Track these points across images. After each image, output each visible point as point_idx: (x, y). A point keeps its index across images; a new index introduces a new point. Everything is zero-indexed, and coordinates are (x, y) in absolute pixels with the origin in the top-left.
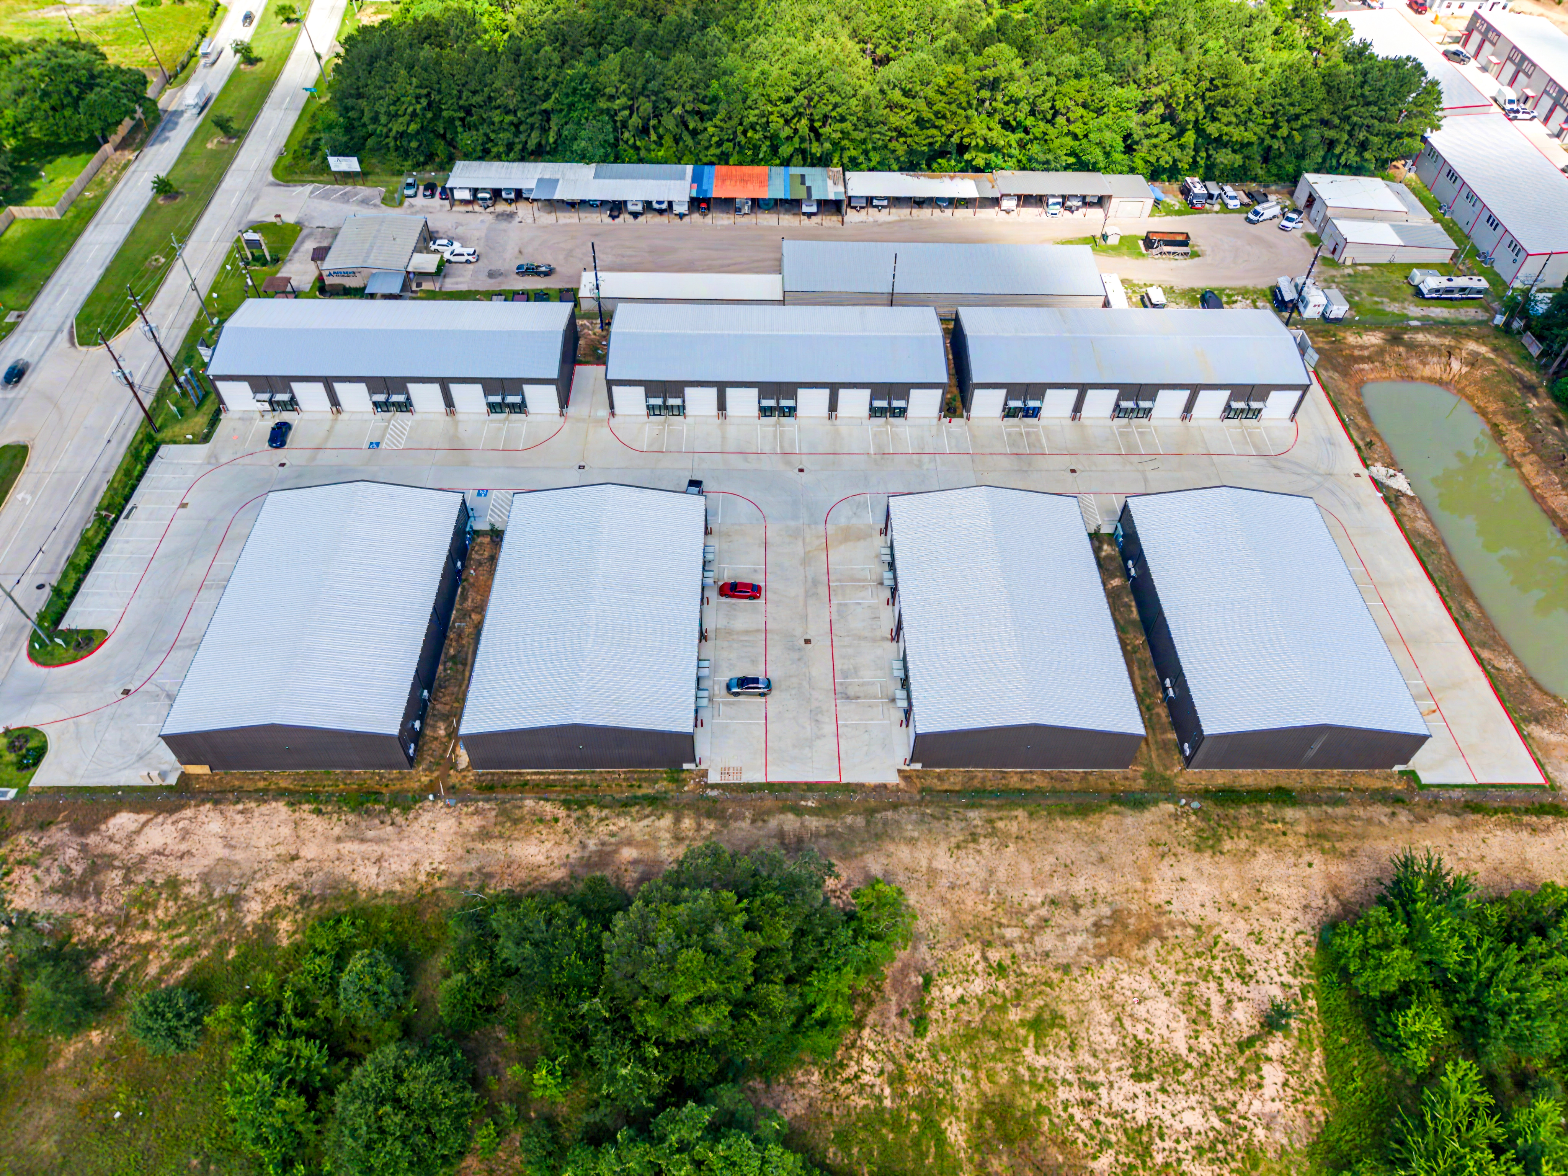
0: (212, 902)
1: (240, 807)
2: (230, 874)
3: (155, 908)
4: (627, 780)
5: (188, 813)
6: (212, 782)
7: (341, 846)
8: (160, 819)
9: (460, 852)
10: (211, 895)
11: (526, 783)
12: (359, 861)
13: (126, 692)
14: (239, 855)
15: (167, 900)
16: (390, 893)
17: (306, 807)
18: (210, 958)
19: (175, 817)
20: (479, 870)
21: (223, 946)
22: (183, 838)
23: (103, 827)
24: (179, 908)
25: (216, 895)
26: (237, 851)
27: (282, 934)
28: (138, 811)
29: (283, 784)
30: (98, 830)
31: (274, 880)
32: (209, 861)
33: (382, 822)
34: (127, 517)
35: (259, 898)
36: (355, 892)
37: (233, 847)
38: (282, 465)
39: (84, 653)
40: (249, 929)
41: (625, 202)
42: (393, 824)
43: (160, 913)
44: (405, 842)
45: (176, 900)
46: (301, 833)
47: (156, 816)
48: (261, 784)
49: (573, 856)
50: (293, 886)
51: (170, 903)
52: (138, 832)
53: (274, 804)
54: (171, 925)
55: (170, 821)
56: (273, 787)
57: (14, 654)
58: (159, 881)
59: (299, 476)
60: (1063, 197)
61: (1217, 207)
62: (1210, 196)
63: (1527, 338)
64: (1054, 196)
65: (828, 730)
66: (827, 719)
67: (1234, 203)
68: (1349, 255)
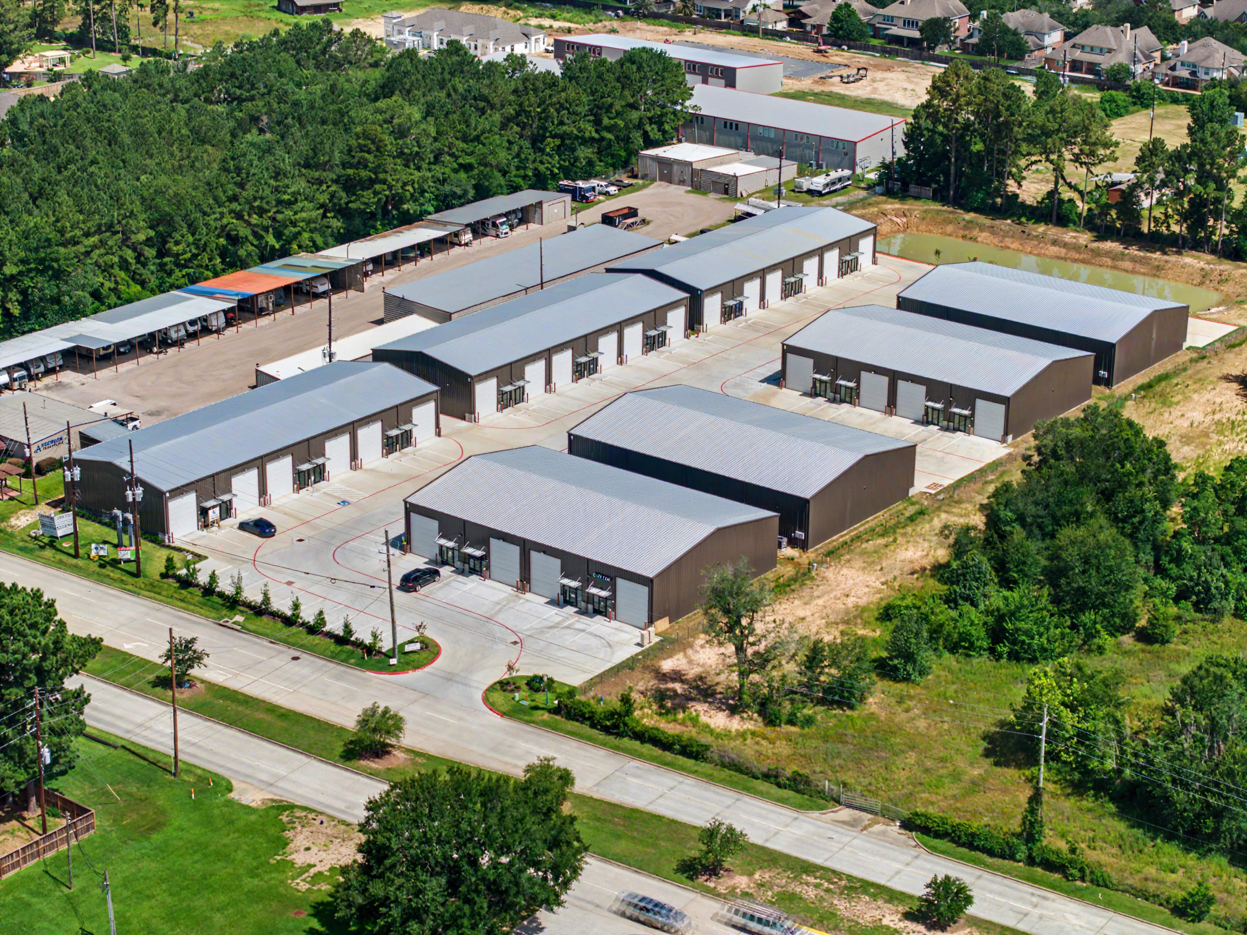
4: (890, 515)
5: (699, 642)
6: (678, 630)
7: (814, 604)
8: (690, 651)
11: (844, 543)
12: (838, 601)
13: (515, 643)
16: (881, 598)
19: (696, 646)
20: (901, 571)
31: (814, 629)
33: (812, 588)
42: (818, 586)
44: (842, 585)
50: (829, 624)
55: (698, 649)
59: (332, 537)
60: (506, 215)
61: (601, 198)
62: (593, 189)
63: (913, 189)
64: (500, 216)
65: (940, 455)
66: (930, 452)
67: (612, 189)
68: (742, 188)
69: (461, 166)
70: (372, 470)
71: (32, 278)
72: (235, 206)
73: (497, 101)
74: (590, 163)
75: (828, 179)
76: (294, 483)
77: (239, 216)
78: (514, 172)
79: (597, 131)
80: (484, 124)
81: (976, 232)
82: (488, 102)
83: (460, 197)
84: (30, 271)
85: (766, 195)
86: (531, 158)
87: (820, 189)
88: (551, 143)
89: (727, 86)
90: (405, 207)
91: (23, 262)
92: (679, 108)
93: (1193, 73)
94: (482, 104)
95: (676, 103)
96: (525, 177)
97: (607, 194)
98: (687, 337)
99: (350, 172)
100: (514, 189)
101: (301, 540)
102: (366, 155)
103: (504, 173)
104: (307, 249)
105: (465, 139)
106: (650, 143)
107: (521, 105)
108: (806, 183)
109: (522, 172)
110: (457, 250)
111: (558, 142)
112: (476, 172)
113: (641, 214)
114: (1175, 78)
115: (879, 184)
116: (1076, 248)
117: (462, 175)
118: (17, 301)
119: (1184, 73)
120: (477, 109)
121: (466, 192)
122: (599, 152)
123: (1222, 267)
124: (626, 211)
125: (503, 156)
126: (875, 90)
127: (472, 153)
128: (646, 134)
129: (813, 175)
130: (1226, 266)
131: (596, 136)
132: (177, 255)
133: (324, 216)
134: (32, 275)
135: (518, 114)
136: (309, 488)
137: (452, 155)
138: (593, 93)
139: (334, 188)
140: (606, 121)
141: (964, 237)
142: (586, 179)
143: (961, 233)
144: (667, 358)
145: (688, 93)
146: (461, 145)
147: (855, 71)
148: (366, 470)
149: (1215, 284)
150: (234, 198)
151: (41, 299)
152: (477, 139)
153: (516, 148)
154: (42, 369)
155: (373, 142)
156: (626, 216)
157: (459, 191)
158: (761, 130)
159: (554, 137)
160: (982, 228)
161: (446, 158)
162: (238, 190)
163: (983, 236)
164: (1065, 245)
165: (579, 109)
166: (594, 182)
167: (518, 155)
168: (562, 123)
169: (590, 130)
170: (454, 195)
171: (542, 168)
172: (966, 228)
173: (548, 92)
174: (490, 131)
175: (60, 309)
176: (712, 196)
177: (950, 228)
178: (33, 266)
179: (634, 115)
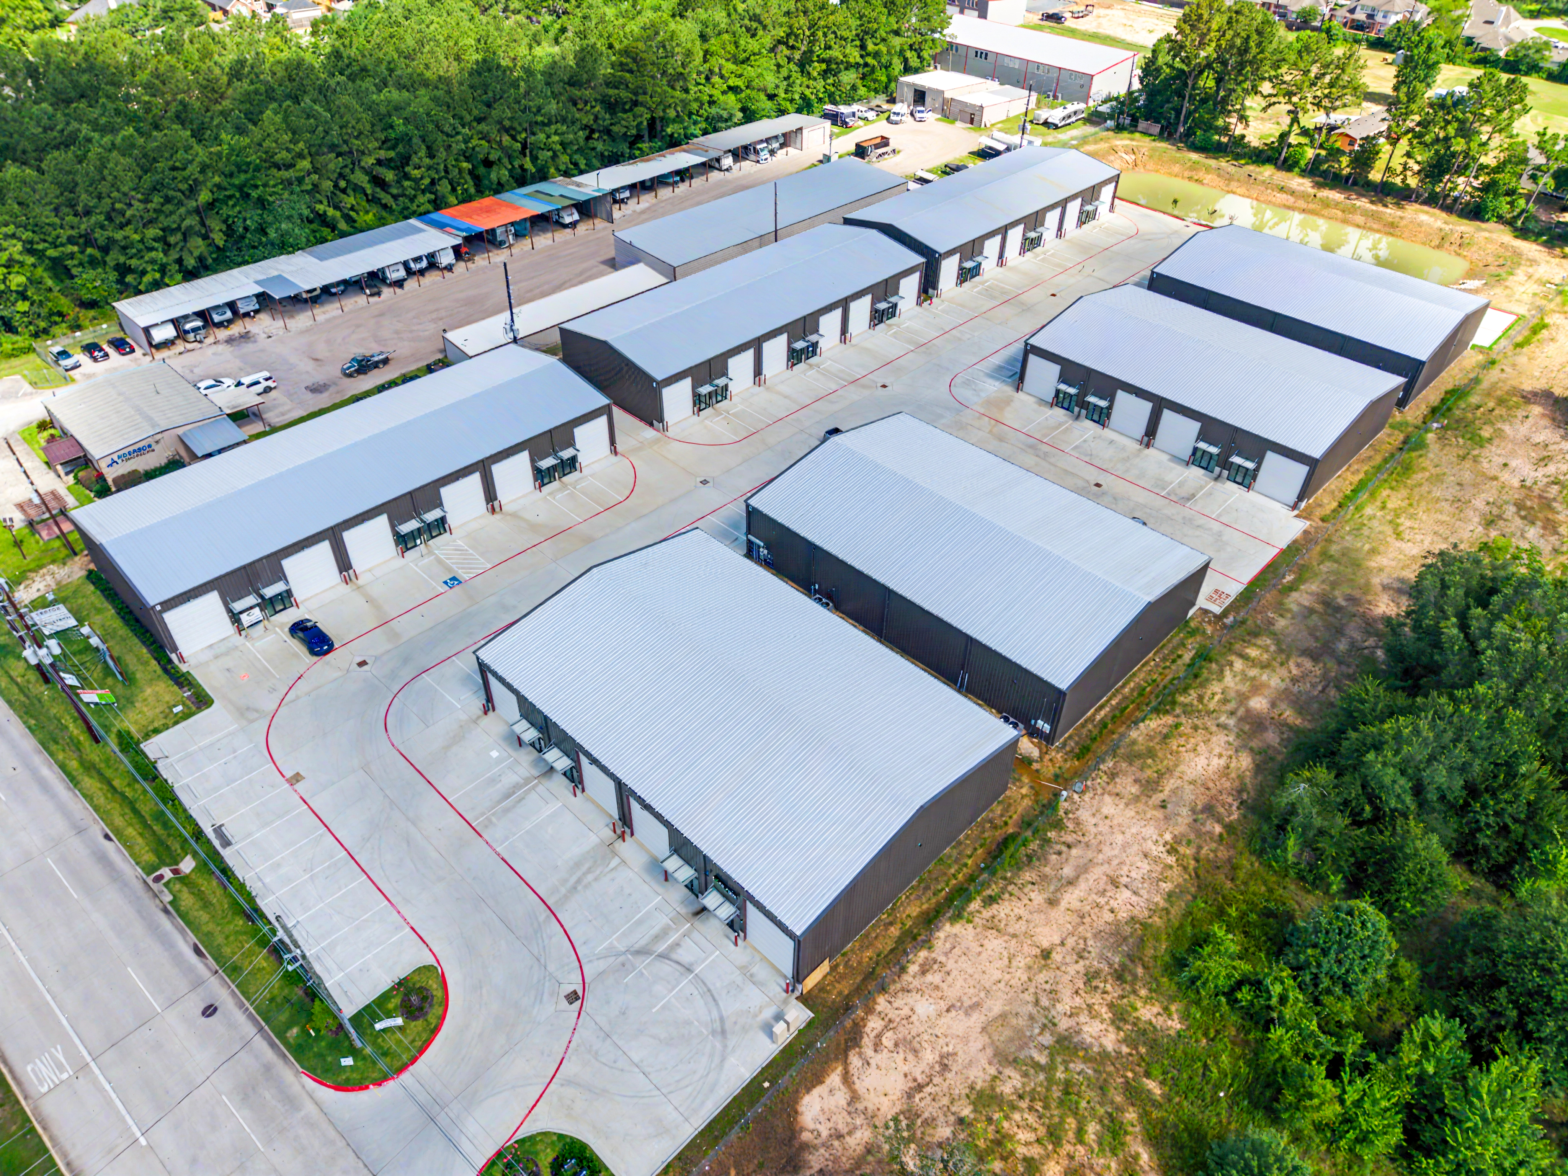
0: (1049, 1069)
1: (913, 969)
2: (1019, 1031)
3: (1010, 1137)
4: (1164, 659)
5: (874, 1024)
6: (843, 977)
7: (1063, 904)
8: (855, 1061)
9: (1159, 814)
10: (1037, 1066)
11: (1103, 724)
12: (1102, 901)
13: (573, 997)
14: (996, 1007)
15: (1007, 1117)
16: (1170, 896)
17: (975, 905)
18: (1144, 1115)
19: (867, 1042)
20: (1193, 811)
21: (1133, 1093)
22: (915, 1052)
23: (806, 1136)
24: (1031, 1109)
25: (1043, 1059)
26: (989, 1003)
27: (1159, 1022)
28: (818, 1079)
29: (914, 910)
30: (805, 1147)
31: (1066, 993)
32: (978, 1042)
33: (1059, 853)
34: (226, 843)
35: (1083, 1018)
36: (1144, 926)
37: (976, 1006)
38: (362, 664)
39: (438, 1011)
40: (1125, 1050)
41: (382, 270)
42: (1069, 847)
43: (1023, 1136)
44: (1106, 849)
45: (1014, 1108)
46: (1011, 930)
47: (846, 1064)
48: (895, 931)
49: (1231, 739)
50: (1091, 977)
51: (1017, 1116)
52: (855, 1097)
53: (941, 934)
54: (1054, 1135)
55: (869, 1052)
56: (909, 923)
57: (310, 1108)
58: (966, 1112)
59: (406, 660)
60: (767, 140)
61: (861, 123)
62: (854, 114)
63: (1142, 125)
64: (762, 141)
65: (1216, 526)
66: (1202, 521)
67: (871, 115)
68: (988, 117)
69: (730, 88)
70: (513, 515)
72: (483, 127)
73: (768, 22)
74: (854, 88)
75: (1066, 112)
78: (783, 95)
79: (862, 56)
80: (753, 45)
81: (1201, 175)
82: (760, 22)
83: (726, 121)
85: (1008, 125)
86: (798, 82)
87: (1057, 122)
88: (816, 68)
89: (980, 16)
90: (669, 130)
92: (937, 35)
93: (1370, 16)
94: (755, 25)
95: (933, 31)
96: (792, 101)
97: (866, 119)
98: (919, 303)
99: (611, 92)
100: (782, 112)
102: (628, 75)
103: (771, 97)
104: (567, 174)
105: (735, 60)
106: (908, 70)
107: (791, 27)
108: (1044, 114)
109: (789, 96)
110: (715, 175)
111: (824, 66)
112: (743, 95)
113: (893, 144)
114: (1353, 20)
115: (1111, 117)
116: (1303, 196)
117: (731, 97)
119: (1360, 16)
120: (748, 30)
121: (731, 116)
122: (863, 77)
123: (1463, 228)
124: (878, 141)
125: (770, 80)
126: (1099, 25)
127: (740, 76)
128: (906, 60)
129: (1053, 107)
130: (1466, 227)
131: (861, 61)
132: (417, 180)
133: (588, 138)
136: (421, 547)
137: (722, 77)
138: (861, 18)
139: (597, 108)
140: (871, 47)
141: (1190, 179)
142: (847, 103)
143: (1187, 174)
144: (895, 336)
145: (945, 23)
146: (731, 66)
147: (1083, 8)
148: (506, 514)
149: (1455, 247)
152: (746, 60)
153: (784, 72)
154: (228, 315)
155: (635, 60)
156: (877, 146)
157: (725, 114)
158: (1006, 59)
159: (822, 61)
160: (1208, 169)
161: (716, 79)
163: (1208, 178)
164: (1293, 193)
165: (846, 34)
166: (855, 107)
167: (787, 78)
168: (828, 47)
169: (854, 55)
170: (720, 119)
171: (807, 92)
172: (1191, 169)
173: (817, 14)
174: (759, 53)
176: (959, 124)
177: (1176, 169)
179: (896, 42)
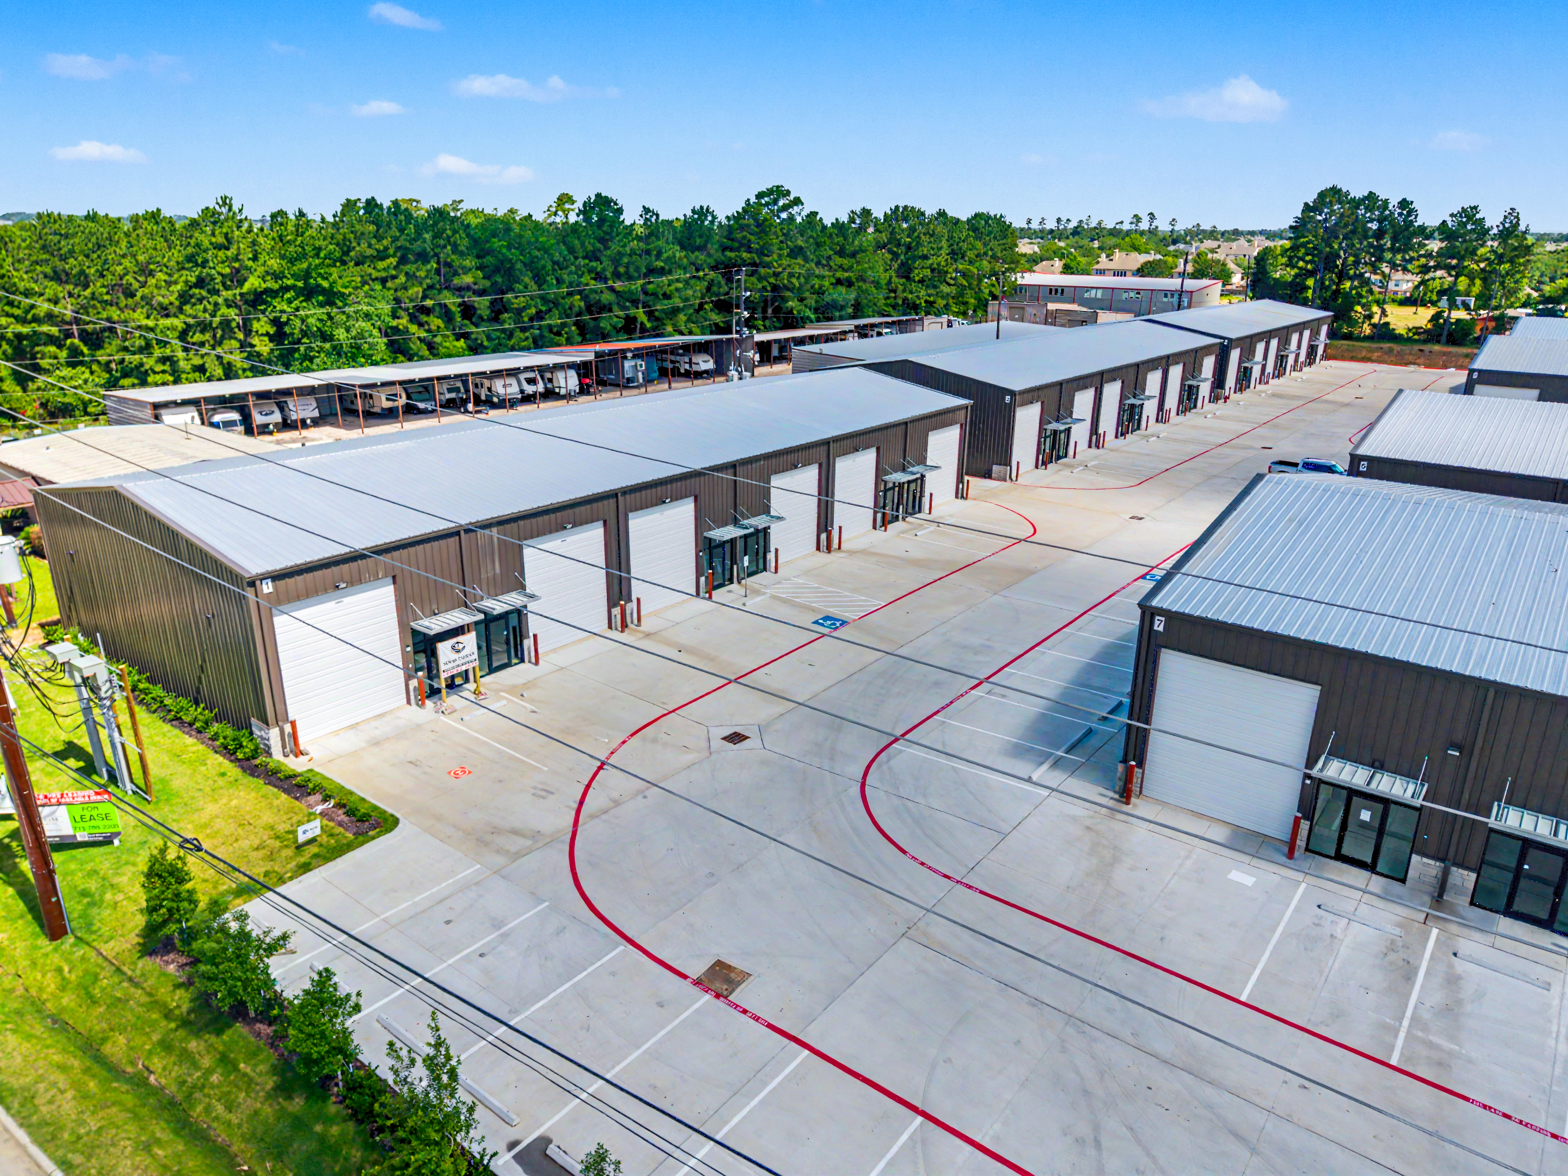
70: (863, 552)
71: (290, 302)
76: (699, 573)
77: (599, 277)
80: (860, 240)
83: (841, 309)
84: (287, 289)
90: (789, 306)
91: (277, 276)
98: (1213, 400)
101: (736, 738)
105: (843, 254)
112: (854, 288)
118: (267, 334)
121: (846, 304)
132: (519, 312)
134: (288, 295)
135: (889, 242)
136: (734, 586)
137: (830, 269)
139: (712, 274)
146: (838, 259)
148: (851, 553)
150: (594, 256)
151: (304, 334)
152: (853, 255)
154: (277, 417)
157: (841, 301)
162: (598, 245)
170: (836, 305)
174: (866, 251)
175: (334, 348)
178: (290, 282)
